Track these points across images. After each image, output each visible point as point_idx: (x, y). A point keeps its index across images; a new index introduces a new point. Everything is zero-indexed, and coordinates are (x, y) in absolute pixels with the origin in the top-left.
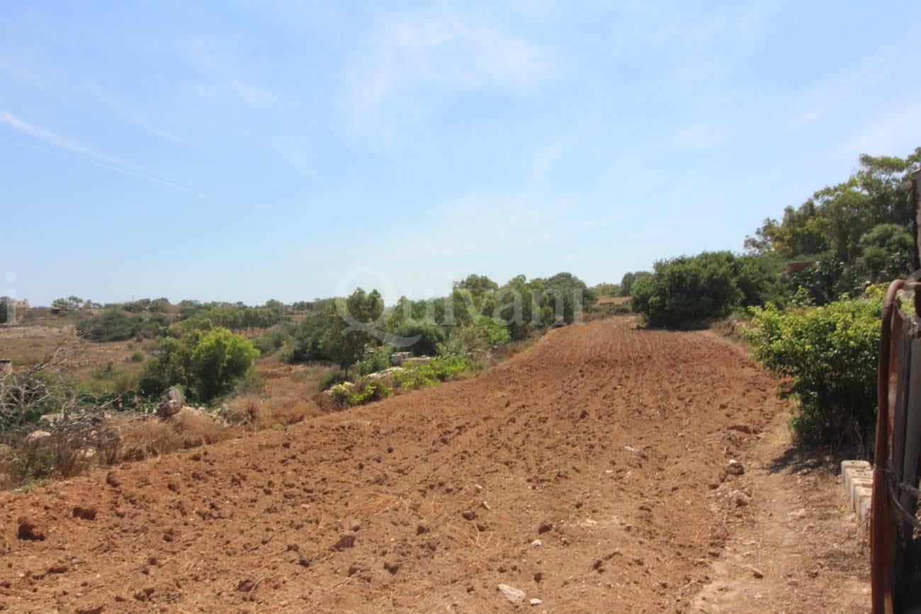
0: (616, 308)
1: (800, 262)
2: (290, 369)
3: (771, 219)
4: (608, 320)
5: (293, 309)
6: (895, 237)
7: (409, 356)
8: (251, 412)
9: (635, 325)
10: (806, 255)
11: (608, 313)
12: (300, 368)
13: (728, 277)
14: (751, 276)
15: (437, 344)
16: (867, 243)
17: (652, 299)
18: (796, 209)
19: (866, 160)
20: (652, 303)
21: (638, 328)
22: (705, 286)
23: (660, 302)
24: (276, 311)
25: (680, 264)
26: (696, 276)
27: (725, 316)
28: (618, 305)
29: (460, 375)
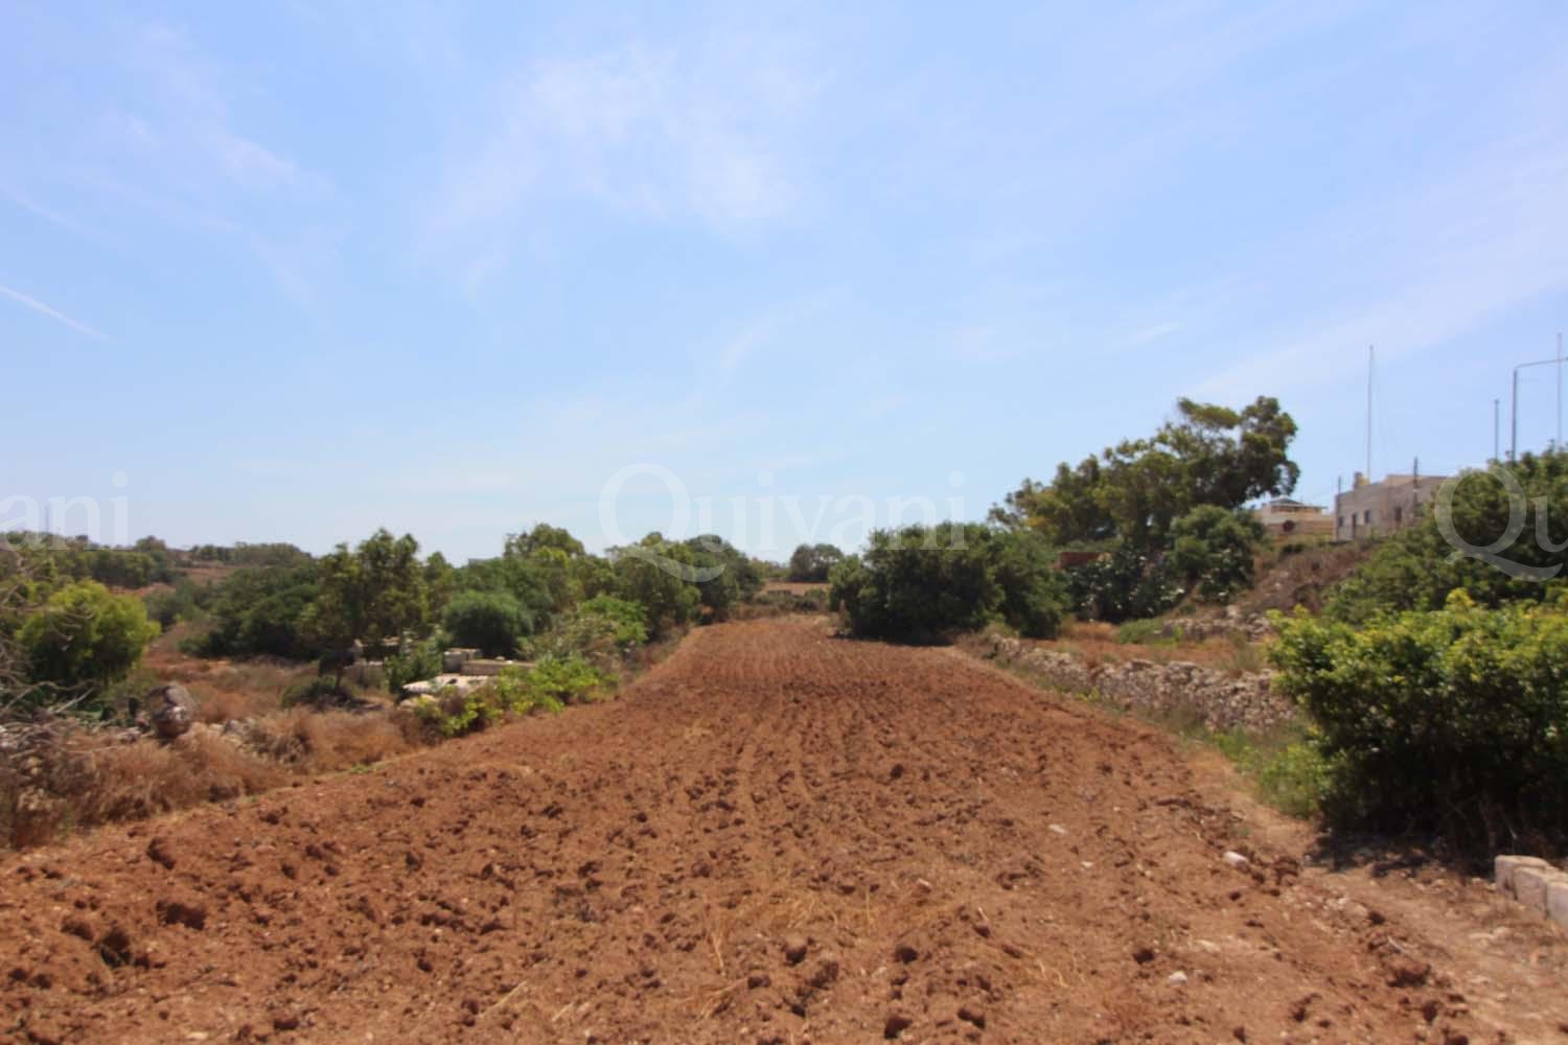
0: (795, 600)
1: (1076, 551)
2: (206, 668)
3: (1034, 481)
4: (782, 620)
5: (192, 557)
6: (1220, 526)
7: (476, 656)
8: (302, 737)
9: (831, 631)
10: (1083, 541)
11: (782, 607)
12: (221, 667)
13: (984, 564)
14: (1015, 567)
15: (520, 639)
16: (1181, 531)
17: (863, 592)
18: (1073, 469)
19: (1187, 407)
20: (864, 597)
21: (838, 636)
22: (950, 576)
23: (876, 596)
24: (158, 559)
25: (914, 538)
26: (935, 558)
27: (979, 626)
28: (797, 597)
29: (591, 695)
